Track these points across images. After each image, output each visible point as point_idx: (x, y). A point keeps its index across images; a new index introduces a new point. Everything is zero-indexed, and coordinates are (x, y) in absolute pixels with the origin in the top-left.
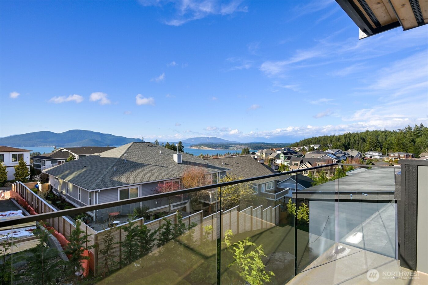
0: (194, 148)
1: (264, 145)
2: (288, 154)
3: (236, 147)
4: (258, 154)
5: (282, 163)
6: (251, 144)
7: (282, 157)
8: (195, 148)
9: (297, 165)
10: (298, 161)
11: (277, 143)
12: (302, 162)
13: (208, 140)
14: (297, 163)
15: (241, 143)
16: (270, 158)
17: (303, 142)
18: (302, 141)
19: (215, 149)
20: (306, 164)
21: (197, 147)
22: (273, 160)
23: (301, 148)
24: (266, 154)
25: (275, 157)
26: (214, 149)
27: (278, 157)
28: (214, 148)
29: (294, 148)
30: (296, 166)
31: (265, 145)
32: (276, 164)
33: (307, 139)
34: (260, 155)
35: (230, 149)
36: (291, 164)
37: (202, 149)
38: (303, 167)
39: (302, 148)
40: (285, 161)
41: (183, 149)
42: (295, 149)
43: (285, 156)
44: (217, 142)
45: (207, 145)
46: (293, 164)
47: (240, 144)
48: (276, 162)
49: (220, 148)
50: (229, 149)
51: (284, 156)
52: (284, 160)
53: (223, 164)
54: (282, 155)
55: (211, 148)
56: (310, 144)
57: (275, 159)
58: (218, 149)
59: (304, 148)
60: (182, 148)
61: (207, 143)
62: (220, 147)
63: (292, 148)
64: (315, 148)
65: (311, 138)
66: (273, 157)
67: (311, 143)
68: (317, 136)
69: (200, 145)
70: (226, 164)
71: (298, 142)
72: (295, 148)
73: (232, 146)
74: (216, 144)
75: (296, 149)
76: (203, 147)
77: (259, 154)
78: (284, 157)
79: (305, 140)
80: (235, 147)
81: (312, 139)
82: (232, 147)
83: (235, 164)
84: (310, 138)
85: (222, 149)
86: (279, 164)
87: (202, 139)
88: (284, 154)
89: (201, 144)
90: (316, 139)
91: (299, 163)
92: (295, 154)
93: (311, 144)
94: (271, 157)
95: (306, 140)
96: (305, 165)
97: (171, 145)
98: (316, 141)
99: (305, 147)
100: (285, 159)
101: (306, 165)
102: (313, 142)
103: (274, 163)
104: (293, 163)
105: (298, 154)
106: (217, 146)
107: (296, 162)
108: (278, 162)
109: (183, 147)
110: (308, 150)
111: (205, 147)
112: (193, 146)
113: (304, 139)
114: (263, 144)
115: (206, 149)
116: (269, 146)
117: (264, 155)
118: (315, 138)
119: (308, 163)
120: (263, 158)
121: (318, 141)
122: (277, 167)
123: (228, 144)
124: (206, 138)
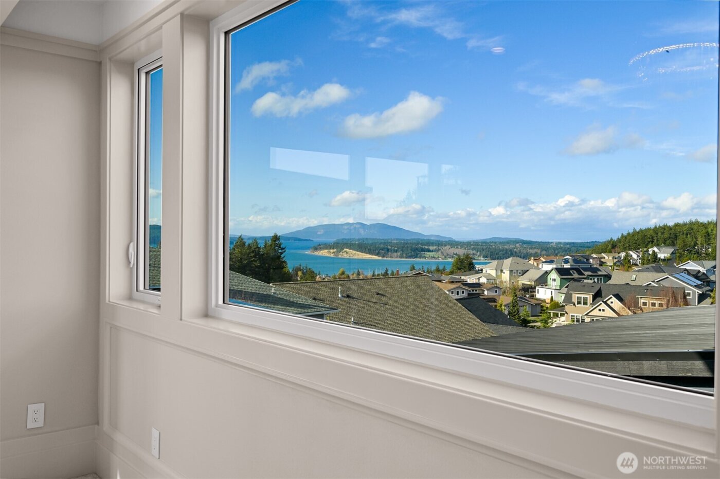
0: (324, 253)
1: (522, 246)
2: (571, 271)
3: (442, 253)
4: (489, 271)
5: (552, 298)
6: (484, 243)
7: (554, 280)
8: (327, 255)
9: (585, 303)
10: (588, 292)
11: (558, 241)
12: (598, 295)
13: (362, 231)
14: (585, 299)
15: (457, 240)
16: (523, 284)
17: (628, 238)
18: (626, 238)
19: (383, 257)
20: (610, 300)
21: (332, 251)
22: (529, 290)
23: (620, 257)
24: (511, 271)
25: (537, 280)
26: (380, 258)
27: (542, 280)
28: (378, 254)
29: (600, 256)
30: (582, 305)
31: (525, 246)
32: (537, 299)
33: (641, 230)
34: (495, 276)
35: (425, 257)
36: (568, 299)
37: (345, 256)
38: (600, 310)
39: (623, 255)
40: (561, 291)
41: (282, 256)
42: (603, 260)
43: (561, 278)
44: (386, 238)
45: (362, 247)
46: (575, 300)
47: (453, 244)
48: (538, 296)
49: (395, 254)
50: (420, 257)
51: (558, 279)
52: (559, 290)
53: (340, 295)
54: (554, 275)
55: (370, 253)
56: (647, 245)
57: (535, 288)
58: (392, 257)
59: (627, 255)
60: (281, 253)
61: (359, 240)
62: (397, 251)
63: (594, 256)
64: (661, 256)
65: (653, 227)
66: (530, 280)
67: (653, 242)
68: (671, 223)
69: (339, 245)
70: (348, 296)
71: (615, 239)
72: (603, 255)
73: (431, 248)
74: (386, 243)
75: (606, 258)
76: (348, 250)
77: (493, 273)
78: (558, 283)
79: (635, 233)
80: (440, 252)
81: (656, 230)
82: (429, 251)
83: (376, 298)
84: (649, 229)
85: (401, 257)
86: (544, 301)
87: (346, 227)
88: (560, 271)
89: (345, 241)
90: (666, 232)
91: (589, 297)
92: (590, 273)
93: (650, 245)
94: (524, 281)
95: (638, 232)
96: (605, 303)
97: (249, 245)
98: (666, 235)
99: (631, 253)
100: (561, 287)
101: (609, 302)
102: (657, 241)
103: (533, 297)
104: (575, 297)
105: (600, 273)
106: (388, 250)
107: (582, 296)
108: (543, 294)
109: (282, 249)
110: (639, 262)
111: (354, 252)
112: (321, 249)
113: (631, 231)
114: (518, 245)
115: (356, 257)
116: (536, 250)
117: (506, 276)
118: (664, 228)
119: (613, 298)
120: (502, 282)
121: (673, 236)
122: (539, 309)
123: (418, 244)
124: (358, 226)
